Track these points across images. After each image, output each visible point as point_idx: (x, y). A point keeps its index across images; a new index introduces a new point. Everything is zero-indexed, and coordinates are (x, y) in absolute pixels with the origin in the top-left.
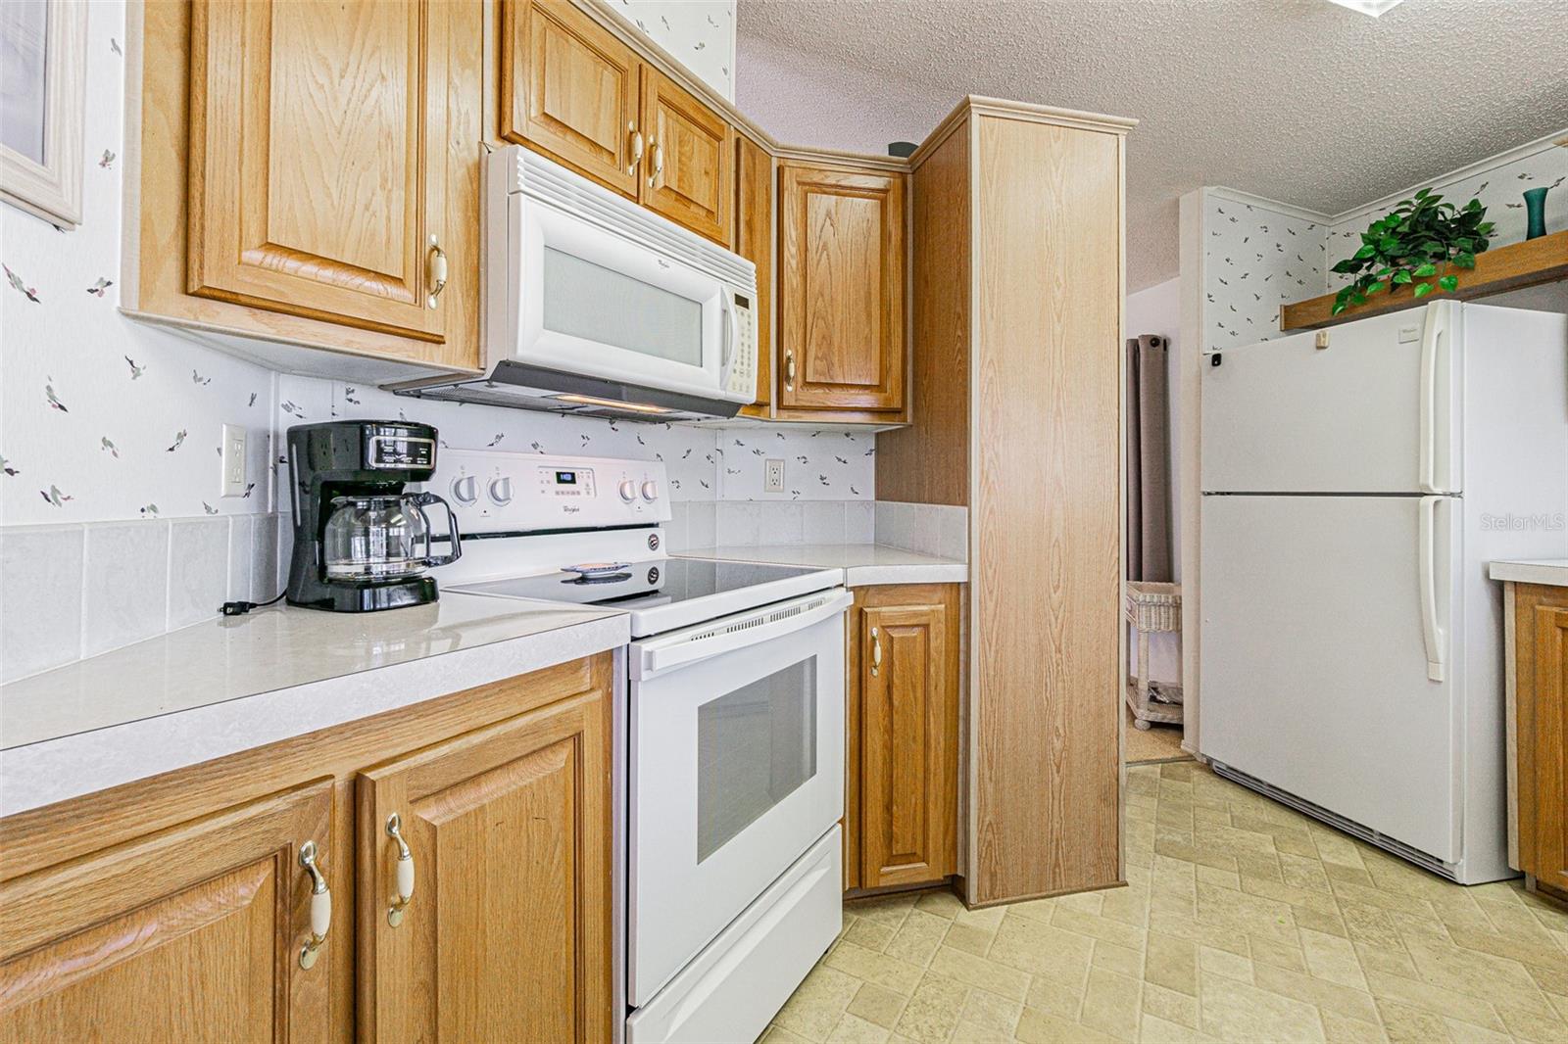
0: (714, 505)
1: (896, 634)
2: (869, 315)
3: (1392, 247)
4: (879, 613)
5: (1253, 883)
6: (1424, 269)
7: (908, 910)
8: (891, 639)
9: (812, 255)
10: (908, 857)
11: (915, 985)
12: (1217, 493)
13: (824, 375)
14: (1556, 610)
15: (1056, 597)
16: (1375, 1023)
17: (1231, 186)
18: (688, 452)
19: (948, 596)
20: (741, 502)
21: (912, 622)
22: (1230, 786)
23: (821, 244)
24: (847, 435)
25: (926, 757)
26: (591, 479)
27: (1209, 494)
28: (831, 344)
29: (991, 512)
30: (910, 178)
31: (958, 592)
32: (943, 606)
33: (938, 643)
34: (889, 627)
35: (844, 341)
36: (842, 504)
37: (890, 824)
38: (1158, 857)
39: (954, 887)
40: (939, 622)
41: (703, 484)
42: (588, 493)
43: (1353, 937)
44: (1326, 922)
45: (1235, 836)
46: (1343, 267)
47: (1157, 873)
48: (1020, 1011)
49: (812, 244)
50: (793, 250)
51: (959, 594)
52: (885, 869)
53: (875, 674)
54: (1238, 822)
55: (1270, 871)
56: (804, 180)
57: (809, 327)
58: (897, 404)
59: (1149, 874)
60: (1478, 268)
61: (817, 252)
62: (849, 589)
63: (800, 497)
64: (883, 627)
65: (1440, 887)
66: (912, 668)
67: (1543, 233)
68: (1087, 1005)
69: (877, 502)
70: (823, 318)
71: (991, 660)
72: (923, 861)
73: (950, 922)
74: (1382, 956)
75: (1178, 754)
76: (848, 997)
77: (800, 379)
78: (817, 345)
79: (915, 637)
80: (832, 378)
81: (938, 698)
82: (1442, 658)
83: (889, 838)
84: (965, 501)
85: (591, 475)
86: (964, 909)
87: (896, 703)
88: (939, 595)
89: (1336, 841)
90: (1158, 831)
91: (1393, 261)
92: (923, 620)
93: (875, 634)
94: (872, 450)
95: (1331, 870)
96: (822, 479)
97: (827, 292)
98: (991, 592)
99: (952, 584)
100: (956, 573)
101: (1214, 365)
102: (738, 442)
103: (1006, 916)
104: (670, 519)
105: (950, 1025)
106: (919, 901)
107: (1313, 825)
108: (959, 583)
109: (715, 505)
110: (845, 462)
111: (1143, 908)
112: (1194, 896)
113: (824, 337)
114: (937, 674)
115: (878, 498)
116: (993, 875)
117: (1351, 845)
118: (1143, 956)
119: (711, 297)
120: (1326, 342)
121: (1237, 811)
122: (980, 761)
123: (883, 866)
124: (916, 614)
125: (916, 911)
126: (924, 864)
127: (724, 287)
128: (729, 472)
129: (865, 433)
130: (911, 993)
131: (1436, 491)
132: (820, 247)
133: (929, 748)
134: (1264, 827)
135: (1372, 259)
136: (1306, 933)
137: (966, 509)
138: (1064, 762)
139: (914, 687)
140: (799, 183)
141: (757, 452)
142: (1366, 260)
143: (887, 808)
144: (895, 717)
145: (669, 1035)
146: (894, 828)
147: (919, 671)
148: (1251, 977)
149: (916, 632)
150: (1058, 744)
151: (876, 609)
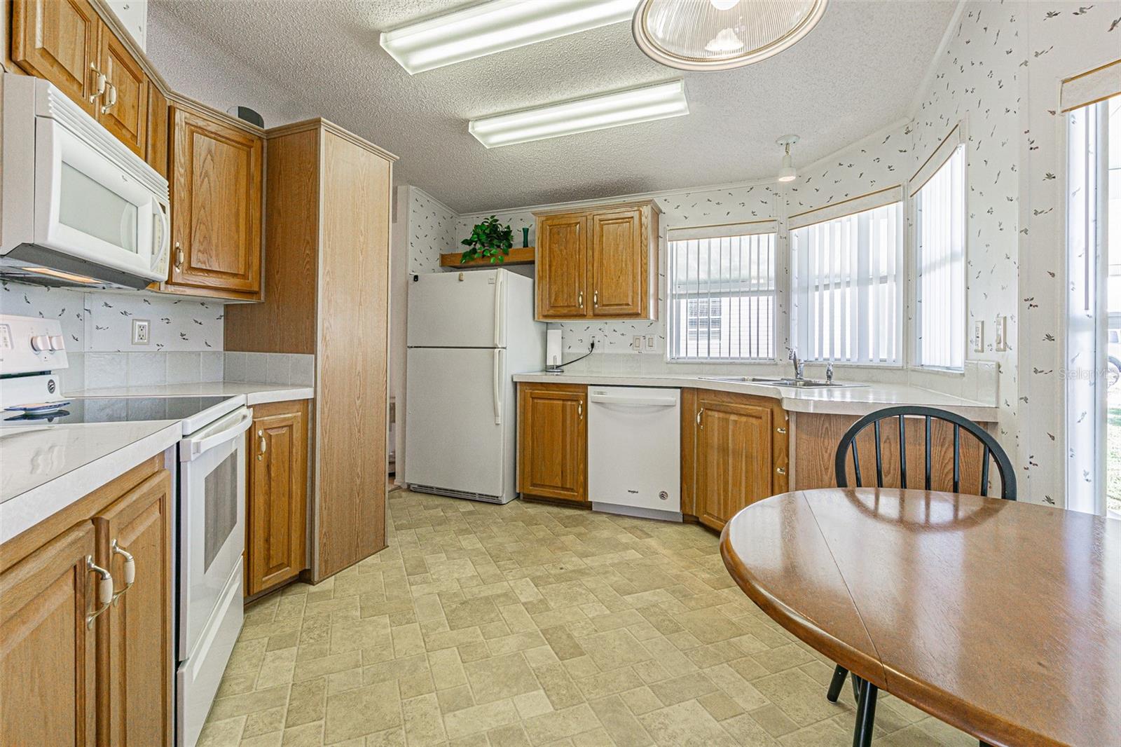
0: (82, 355)
1: (273, 433)
2: (238, 227)
3: (483, 238)
4: (263, 421)
5: (438, 528)
6: (493, 251)
7: (278, 599)
8: (270, 436)
9: (196, 177)
10: (279, 567)
11: (301, 625)
12: (415, 347)
13: (205, 263)
14: (530, 391)
15: (358, 402)
16: (486, 554)
17: (422, 189)
18: (63, 310)
19: (302, 407)
20: (108, 353)
21: (283, 424)
22: (419, 494)
23: (204, 171)
24: (203, 304)
25: (290, 504)
26: (7, 333)
27: (412, 347)
28: (210, 243)
29: (327, 357)
30: (265, 144)
31: (308, 405)
32: (300, 413)
33: (297, 435)
34: (269, 429)
35: (220, 241)
36: (198, 354)
37: (269, 550)
38: (398, 532)
39: (304, 577)
40: (298, 422)
41: (74, 338)
42: (6, 345)
43: (475, 533)
44: (466, 531)
45: (427, 513)
46: (466, 242)
47: (399, 538)
48: (359, 610)
49: (197, 171)
50: (182, 171)
51: (308, 406)
52: (264, 579)
53: (260, 459)
54: (426, 508)
55: (443, 521)
56: (191, 122)
57: (193, 229)
58: (256, 288)
59: (396, 539)
60: (510, 255)
61: (200, 176)
62: (249, 407)
63: (163, 349)
64: (265, 429)
65: (498, 507)
66: (283, 453)
67: (527, 246)
68: (387, 594)
69: (226, 352)
70: (204, 224)
71: (326, 441)
72: (288, 566)
73: (306, 594)
74: (485, 535)
75: (393, 487)
76: (263, 647)
77: (186, 265)
78: (200, 241)
79: (284, 434)
80: (210, 266)
81: (297, 467)
82: (500, 415)
83: (268, 558)
84: (312, 350)
85: (7, 330)
86: (312, 586)
87: (273, 475)
88: (297, 407)
89: (464, 503)
90: (394, 522)
91: (483, 245)
92: (289, 423)
93: (260, 434)
94: (221, 316)
95: (464, 514)
96: (182, 335)
97: (207, 207)
98: (326, 403)
99: (304, 400)
100: (307, 393)
101: (414, 280)
102: (106, 304)
103: (335, 580)
104: (67, 366)
105: (328, 629)
106: (282, 593)
107: (455, 500)
108: (308, 399)
109: (84, 356)
110: (200, 324)
111: (398, 553)
112: (417, 541)
113: (205, 237)
114: (297, 453)
115: (227, 348)
116: (326, 562)
117: (469, 503)
118: (404, 569)
119: (146, 203)
120: (463, 278)
121: (425, 503)
122: (321, 500)
123: (264, 577)
124: (285, 419)
125: (283, 597)
126: (288, 568)
127: (155, 198)
128: (97, 328)
129: (215, 303)
130: (300, 628)
131: (500, 346)
132: (203, 174)
133: (292, 498)
134: (437, 506)
135: (476, 242)
136: (460, 537)
137: (313, 356)
138: (361, 491)
139: (283, 463)
140: (186, 123)
141: (125, 313)
142: (474, 241)
143: (267, 541)
144: (272, 483)
145: (194, 678)
146: (271, 551)
147: (287, 454)
148: (446, 558)
149: (284, 430)
150: (358, 482)
151: (261, 419)
